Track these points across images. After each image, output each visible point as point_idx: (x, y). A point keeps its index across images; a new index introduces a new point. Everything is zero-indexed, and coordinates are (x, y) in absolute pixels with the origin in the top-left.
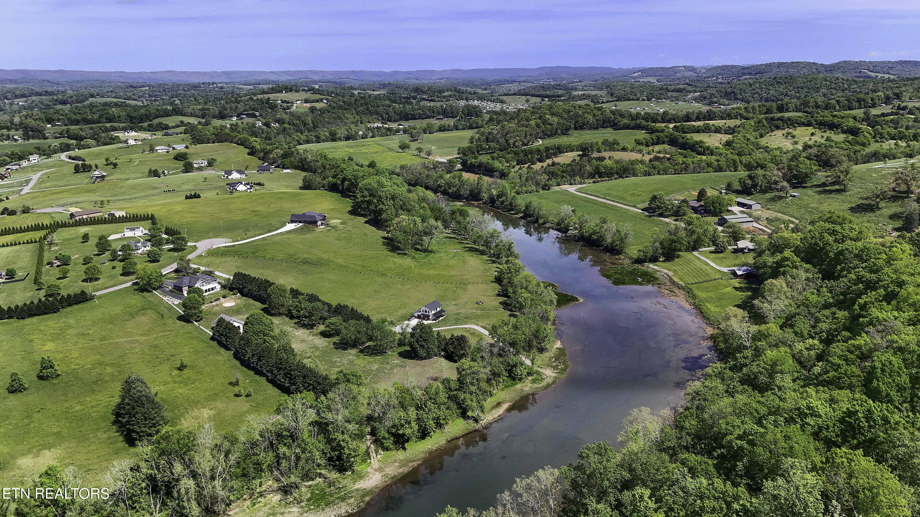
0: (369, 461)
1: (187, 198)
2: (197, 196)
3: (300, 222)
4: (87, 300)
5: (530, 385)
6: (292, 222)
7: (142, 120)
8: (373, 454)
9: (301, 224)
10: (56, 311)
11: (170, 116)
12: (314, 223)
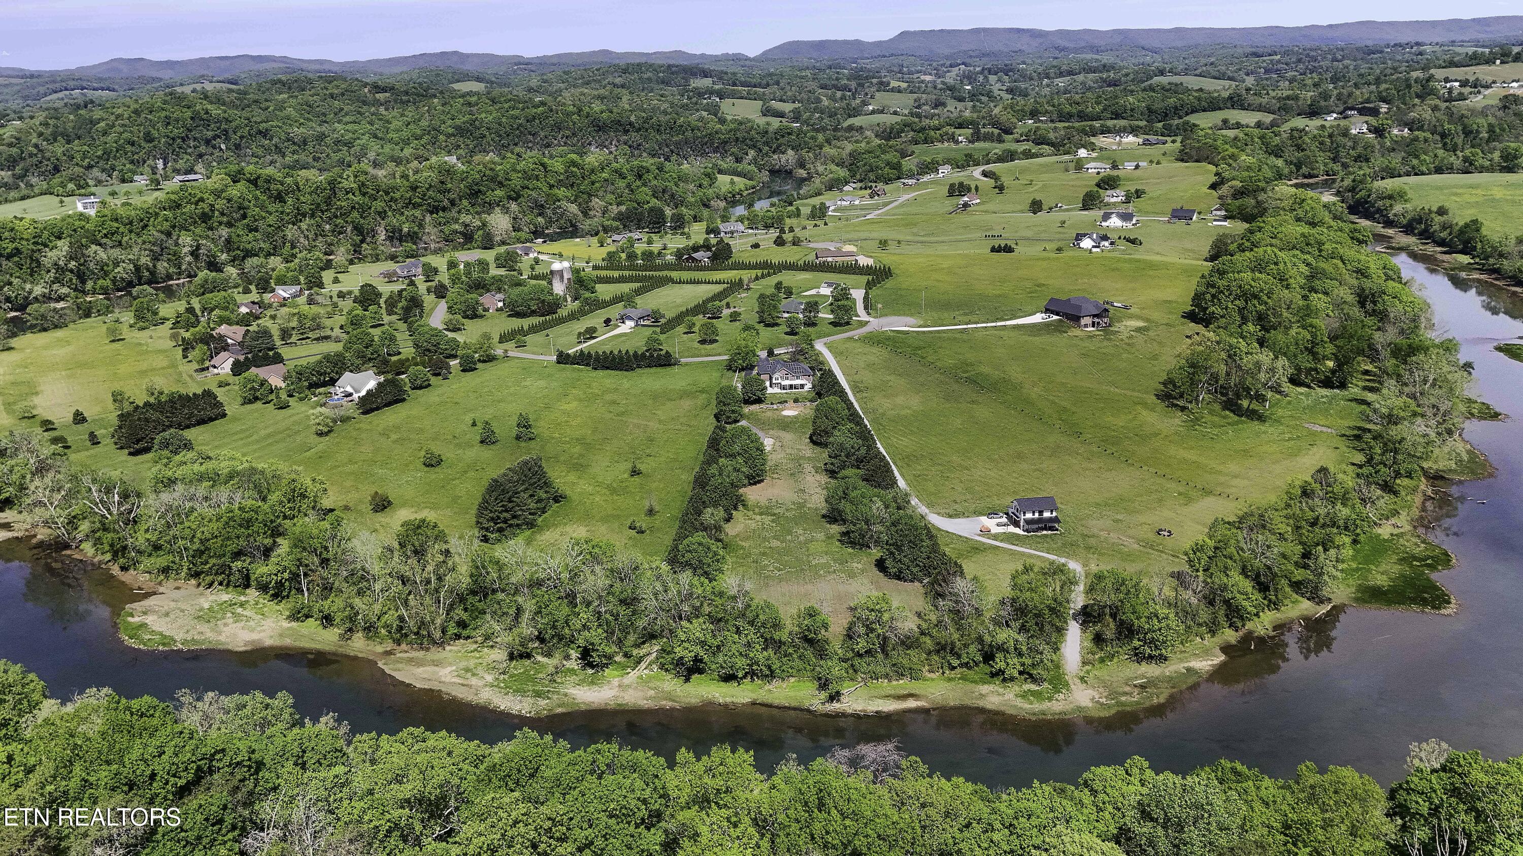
0: (629, 670)
1: (993, 250)
2: (1008, 249)
3: (1057, 314)
4: (670, 365)
5: (1011, 696)
6: (1047, 311)
7: (1166, 115)
8: (643, 665)
9: (1055, 317)
10: (630, 369)
11: (1220, 109)
12: (1076, 319)
